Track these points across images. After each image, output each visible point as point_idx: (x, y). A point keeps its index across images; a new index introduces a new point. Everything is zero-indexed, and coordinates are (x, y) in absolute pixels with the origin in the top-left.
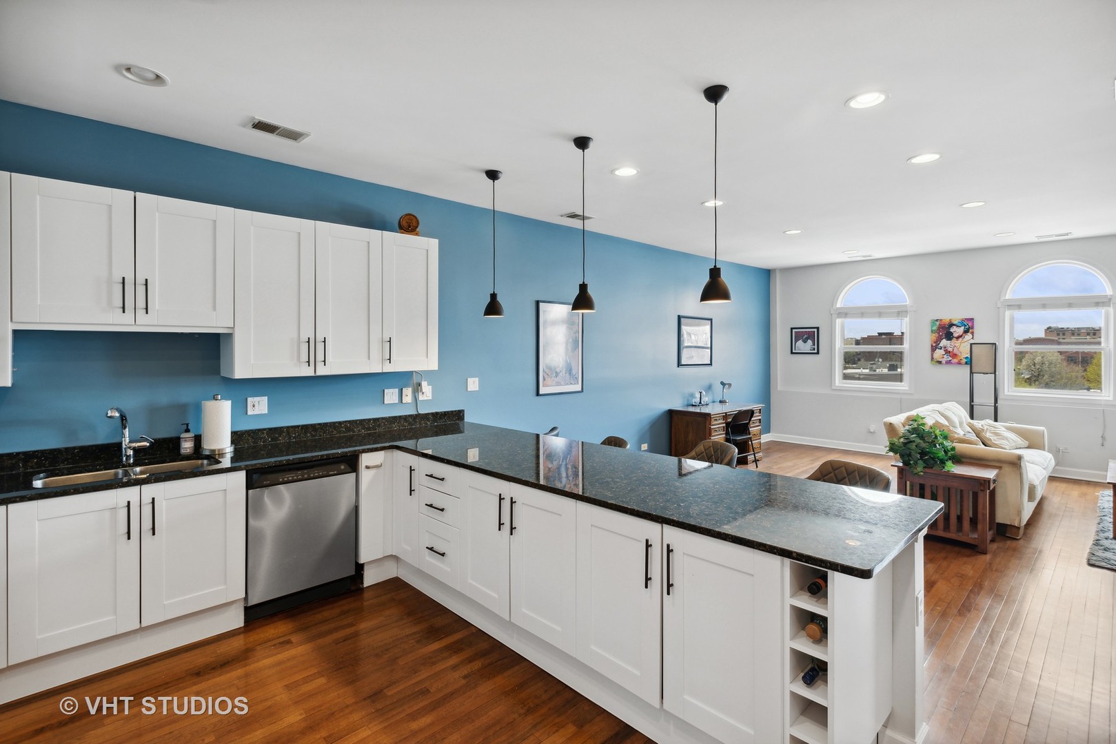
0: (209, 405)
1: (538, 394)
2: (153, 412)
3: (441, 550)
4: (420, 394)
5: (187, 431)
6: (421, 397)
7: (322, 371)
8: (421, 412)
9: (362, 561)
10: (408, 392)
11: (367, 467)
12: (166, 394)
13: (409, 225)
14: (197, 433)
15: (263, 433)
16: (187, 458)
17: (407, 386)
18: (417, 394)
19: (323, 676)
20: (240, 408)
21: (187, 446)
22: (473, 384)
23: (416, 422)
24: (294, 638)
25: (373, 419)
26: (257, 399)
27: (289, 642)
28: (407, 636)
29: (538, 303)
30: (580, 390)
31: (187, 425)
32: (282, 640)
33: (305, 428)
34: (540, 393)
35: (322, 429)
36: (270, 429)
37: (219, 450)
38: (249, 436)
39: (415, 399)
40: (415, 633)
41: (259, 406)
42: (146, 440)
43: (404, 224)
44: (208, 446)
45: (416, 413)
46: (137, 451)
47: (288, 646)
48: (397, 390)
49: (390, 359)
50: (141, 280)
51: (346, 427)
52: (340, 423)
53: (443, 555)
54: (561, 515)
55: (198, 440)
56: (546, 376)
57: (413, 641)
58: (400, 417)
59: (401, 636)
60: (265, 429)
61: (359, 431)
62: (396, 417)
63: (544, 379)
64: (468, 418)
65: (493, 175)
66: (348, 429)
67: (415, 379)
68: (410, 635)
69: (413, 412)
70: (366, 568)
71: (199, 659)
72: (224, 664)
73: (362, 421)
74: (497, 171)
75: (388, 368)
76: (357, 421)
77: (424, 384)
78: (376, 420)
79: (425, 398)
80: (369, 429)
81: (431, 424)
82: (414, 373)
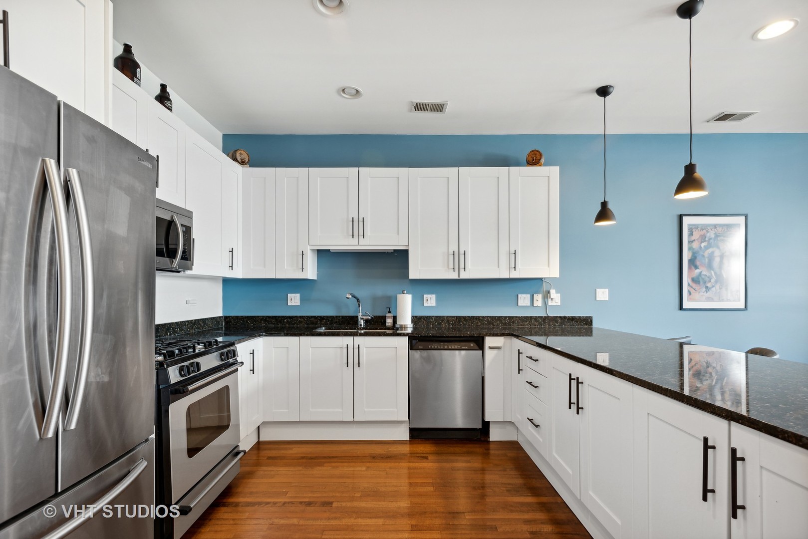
0: (400, 296)
1: (681, 308)
2: (375, 300)
3: (536, 422)
4: (550, 300)
5: (390, 312)
6: (550, 303)
7: (464, 275)
8: (550, 315)
9: (487, 419)
10: (539, 299)
11: (490, 348)
12: (380, 289)
13: (534, 159)
14: (395, 315)
15: (432, 319)
16: (389, 329)
17: (537, 293)
18: (546, 300)
19: (433, 486)
20: (418, 301)
21: (389, 322)
22: (603, 294)
23: (545, 323)
24: (430, 458)
25: (509, 317)
26: (429, 296)
27: (426, 458)
28: (502, 483)
29: (681, 217)
30: (743, 307)
31: (389, 308)
32: (423, 455)
33: (459, 319)
34: (684, 307)
35: (470, 320)
36: (437, 317)
37: (404, 325)
38: (424, 319)
39: (545, 304)
40: (509, 484)
41: (430, 300)
42: (370, 316)
43: (530, 159)
44: (400, 322)
45: (546, 315)
46: (366, 321)
47: (425, 460)
48: (529, 296)
49: (515, 268)
50: (361, 219)
51: (488, 321)
52: (483, 317)
53: (537, 426)
54: (619, 399)
55: (395, 318)
56: (692, 291)
57: (504, 489)
58: (531, 317)
59: (498, 481)
60: (433, 316)
61: (498, 325)
62: (528, 317)
63: (690, 293)
64: (595, 324)
65: (603, 92)
66: (489, 323)
67: (545, 287)
68: (505, 484)
69: (543, 315)
70: (491, 426)
71: (379, 450)
72: (389, 457)
73: (500, 318)
74: (606, 87)
75: (514, 275)
76: (496, 317)
77: (553, 292)
78: (510, 318)
79: (554, 304)
80: (505, 324)
81: (559, 325)
82: (544, 282)
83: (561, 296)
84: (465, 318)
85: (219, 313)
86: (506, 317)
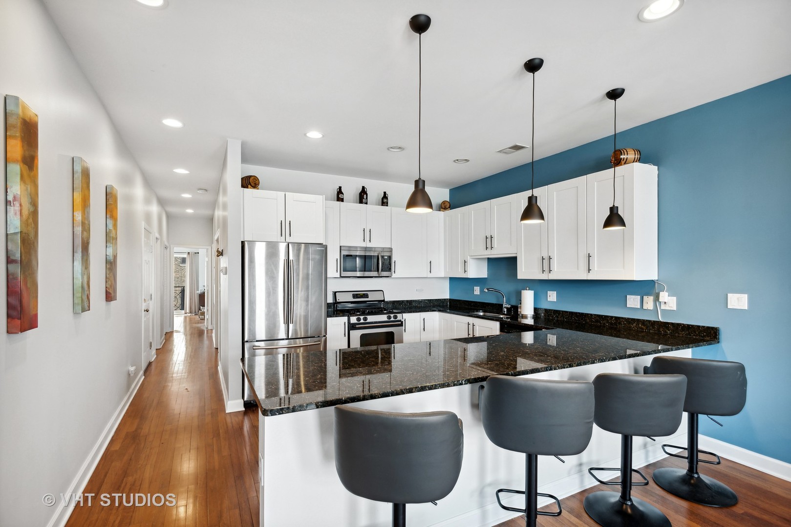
0: (523, 292)
4: (662, 303)
6: (662, 307)
8: (661, 320)
10: (649, 301)
17: (648, 294)
18: (657, 303)
22: (737, 301)
25: (615, 317)
26: (551, 292)
33: (571, 314)
37: (525, 315)
39: (657, 307)
41: (552, 296)
48: (638, 297)
51: (595, 319)
61: (604, 323)
66: (597, 321)
67: (657, 290)
73: (606, 317)
79: (667, 308)
80: (611, 324)
81: (671, 333)
82: (656, 283)
83: (676, 299)
84: (576, 314)
85: (448, 297)
86: (612, 317)
